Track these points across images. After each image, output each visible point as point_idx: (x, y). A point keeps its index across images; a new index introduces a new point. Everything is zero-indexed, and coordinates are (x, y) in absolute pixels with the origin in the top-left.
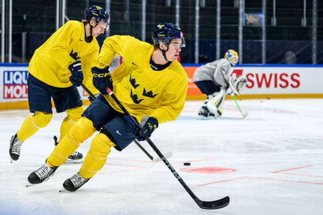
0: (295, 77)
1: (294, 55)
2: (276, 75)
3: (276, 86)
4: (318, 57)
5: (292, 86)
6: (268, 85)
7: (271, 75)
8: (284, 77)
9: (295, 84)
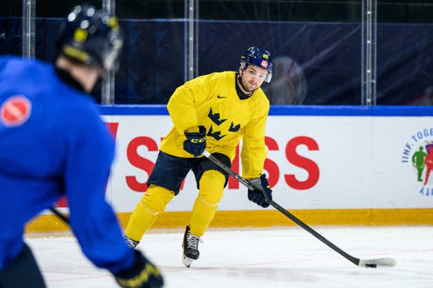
0: (302, 150)
1: (298, 70)
4: (381, 79)
5: (292, 181)
9: (302, 175)
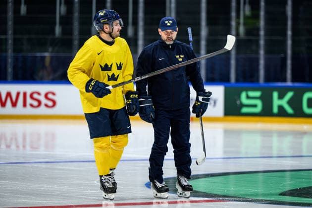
0: (50, 96)
2: (25, 94)
3: (25, 105)
5: (46, 105)
6: (14, 104)
7: (18, 94)
8: (35, 96)
9: (50, 103)
